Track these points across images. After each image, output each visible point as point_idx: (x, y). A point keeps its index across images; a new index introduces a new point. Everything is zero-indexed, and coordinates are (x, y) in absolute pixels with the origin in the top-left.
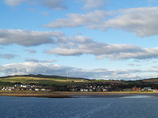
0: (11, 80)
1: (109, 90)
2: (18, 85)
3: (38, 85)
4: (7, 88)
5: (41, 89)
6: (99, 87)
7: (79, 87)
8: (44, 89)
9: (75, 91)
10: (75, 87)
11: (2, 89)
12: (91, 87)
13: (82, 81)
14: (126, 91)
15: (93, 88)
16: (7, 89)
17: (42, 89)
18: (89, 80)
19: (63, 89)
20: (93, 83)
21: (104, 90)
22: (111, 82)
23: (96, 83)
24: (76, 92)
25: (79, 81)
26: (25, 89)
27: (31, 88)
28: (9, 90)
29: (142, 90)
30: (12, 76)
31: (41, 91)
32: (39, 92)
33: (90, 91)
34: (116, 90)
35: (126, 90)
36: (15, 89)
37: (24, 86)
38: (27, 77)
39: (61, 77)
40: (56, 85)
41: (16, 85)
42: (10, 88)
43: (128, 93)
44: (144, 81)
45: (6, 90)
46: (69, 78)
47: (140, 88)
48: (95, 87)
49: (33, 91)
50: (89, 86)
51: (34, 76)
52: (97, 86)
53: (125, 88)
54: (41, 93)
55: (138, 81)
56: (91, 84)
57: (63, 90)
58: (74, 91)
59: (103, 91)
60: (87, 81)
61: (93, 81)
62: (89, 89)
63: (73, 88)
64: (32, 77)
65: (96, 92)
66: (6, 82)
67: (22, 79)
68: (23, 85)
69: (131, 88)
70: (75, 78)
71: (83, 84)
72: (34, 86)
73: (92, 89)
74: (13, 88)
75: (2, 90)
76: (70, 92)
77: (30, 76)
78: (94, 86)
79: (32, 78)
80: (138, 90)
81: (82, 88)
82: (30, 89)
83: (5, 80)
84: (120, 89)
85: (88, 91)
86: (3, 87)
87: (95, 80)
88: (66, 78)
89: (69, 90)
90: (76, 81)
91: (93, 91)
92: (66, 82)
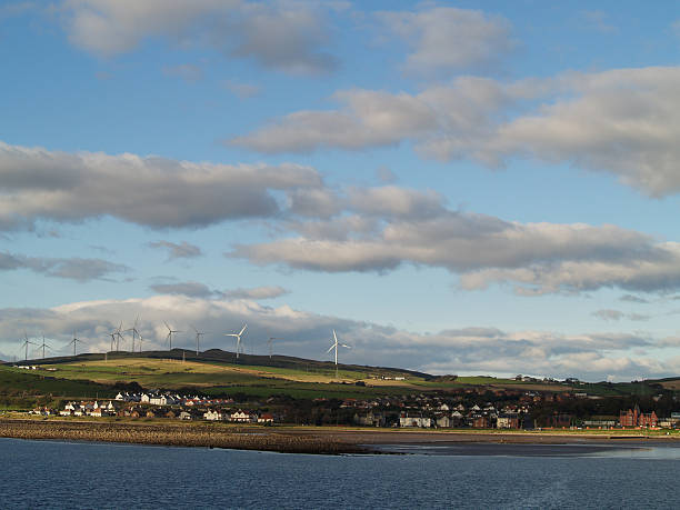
0: (93, 371)
1: (524, 422)
2: (131, 395)
3: (213, 397)
4: (82, 407)
5: (229, 412)
6: (477, 408)
7: (392, 407)
8: (243, 414)
9: (375, 422)
10: (374, 407)
11: (64, 409)
12: (445, 407)
13: (399, 380)
14: (597, 427)
15: (451, 411)
16: (84, 412)
17: (236, 416)
18: (428, 377)
19: (323, 415)
20: (449, 390)
21: (501, 422)
22: (522, 387)
23: (462, 391)
24: (382, 430)
25: (386, 382)
26: (160, 412)
27: (186, 408)
28: (92, 414)
29: (663, 424)
30: (100, 357)
31: (232, 422)
32: (225, 426)
33: (439, 427)
34: (551, 421)
35: (595, 423)
36: (117, 409)
37: (154, 401)
38: (165, 361)
39: (308, 364)
40: (289, 397)
41: (119, 396)
42: (96, 406)
43: (606, 438)
44: (666, 386)
45: (79, 414)
46: (343, 367)
47: (654, 417)
48: (461, 407)
49: (199, 423)
50: (435, 404)
51: (192, 356)
52: (468, 406)
53: (591, 415)
54: (234, 431)
55: (643, 386)
56: (441, 393)
57: (323, 419)
58: (374, 425)
59: (495, 426)
60: (422, 381)
61: (448, 383)
62: (435, 418)
63: (368, 411)
64: (187, 360)
65: (467, 432)
66: (74, 381)
67: (142, 368)
68: (150, 397)
69: (618, 415)
70: (367, 370)
71: (409, 397)
72: (197, 398)
73: (450, 419)
74: (110, 406)
75: (62, 413)
76: (354, 429)
77: (176, 354)
78: (456, 404)
79: (183, 365)
80: (648, 425)
81: (406, 410)
82: (184, 414)
83: (69, 373)
84: (567, 420)
85: (432, 426)
86: (66, 403)
87: (456, 377)
88: (328, 367)
89: (349, 421)
90: (372, 381)
91: (456, 427)
92: (332, 383)
